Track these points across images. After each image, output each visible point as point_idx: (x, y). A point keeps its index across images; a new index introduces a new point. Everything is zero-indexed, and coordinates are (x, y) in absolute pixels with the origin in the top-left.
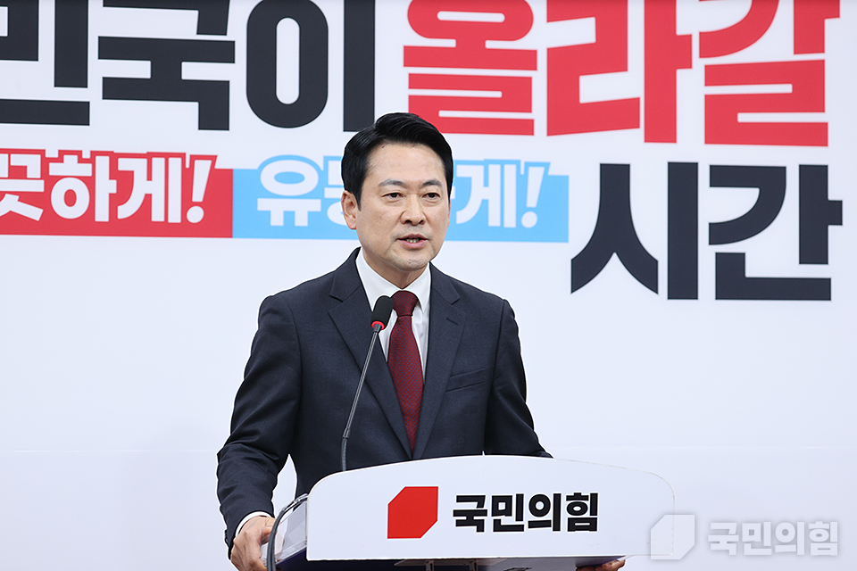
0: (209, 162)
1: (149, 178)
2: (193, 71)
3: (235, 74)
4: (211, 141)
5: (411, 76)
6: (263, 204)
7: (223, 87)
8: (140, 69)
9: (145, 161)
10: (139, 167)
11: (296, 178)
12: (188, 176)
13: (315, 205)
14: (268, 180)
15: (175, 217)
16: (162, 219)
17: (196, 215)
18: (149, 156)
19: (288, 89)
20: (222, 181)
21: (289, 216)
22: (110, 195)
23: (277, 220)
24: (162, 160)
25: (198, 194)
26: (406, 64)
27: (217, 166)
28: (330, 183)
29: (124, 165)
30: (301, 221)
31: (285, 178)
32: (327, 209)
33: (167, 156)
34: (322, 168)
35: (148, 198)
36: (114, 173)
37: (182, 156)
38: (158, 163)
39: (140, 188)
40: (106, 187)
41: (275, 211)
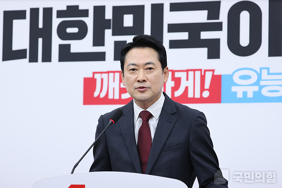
0: (211, 72)
1: (187, 80)
2: (205, 35)
3: (222, 35)
4: (213, 63)
6: (234, 89)
7: (217, 41)
8: (184, 36)
9: (185, 73)
10: (183, 75)
11: (247, 77)
12: (203, 78)
13: (256, 88)
14: (236, 79)
15: (198, 96)
16: (192, 96)
17: (206, 94)
18: (187, 71)
19: (244, 40)
20: (217, 80)
21: (245, 93)
23: (240, 95)
24: (192, 72)
25: (207, 85)
27: (215, 74)
28: (263, 78)
29: (177, 75)
30: (250, 95)
31: (243, 77)
32: (261, 90)
33: (194, 70)
34: (259, 72)
35: (187, 88)
36: (173, 78)
37: (201, 70)
38: (191, 74)
39: (184, 84)
40: (170, 84)
41: (239, 91)
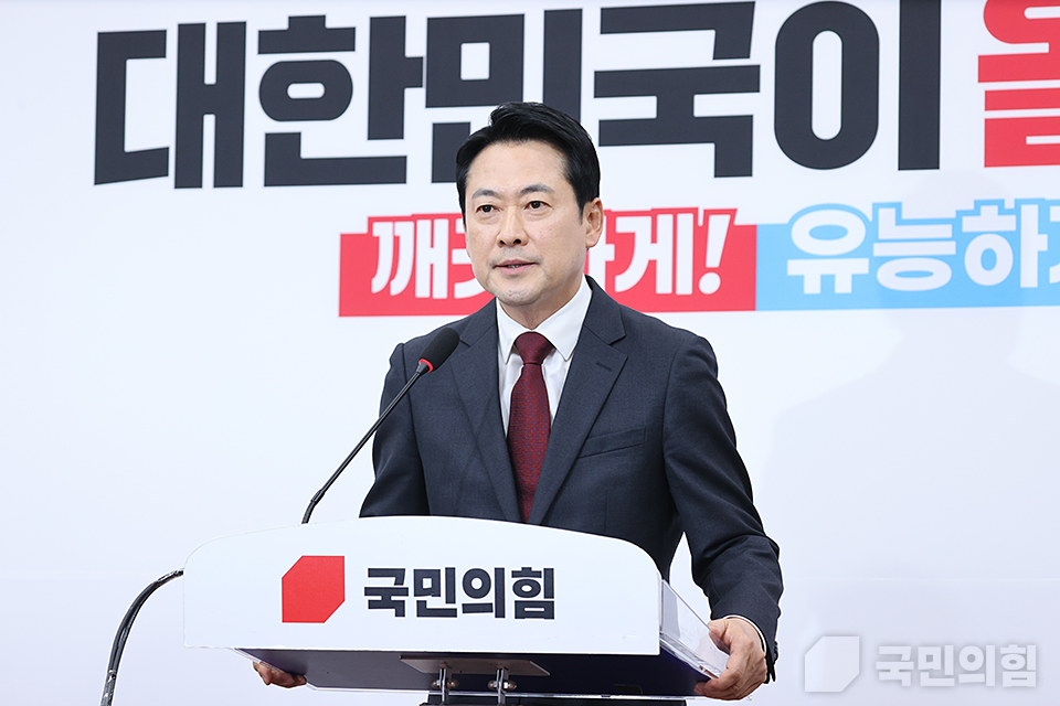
0: (727, 218)
1: (654, 240)
2: (707, 105)
3: (760, 106)
4: (731, 191)
5: (988, 93)
6: (794, 267)
7: (744, 124)
8: (644, 107)
9: (648, 219)
10: (640, 227)
11: (835, 232)
12: (700, 235)
13: (861, 266)
14: (801, 237)
15: (685, 288)
16: (669, 290)
17: (710, 284)
18: (654, 214)
19: (826, 120)
20: (743, 240)
21: (827, 281)
22: (607, 263)
23: (812, 287)
24: (669, 218)
25: (714, 257)
26: (981, 80)
27: (737, 222)
28: (881, 237)
29: (623, 225)
30: (843, 286)
31: (822, 233)
32: (877, 270)
33: (675, 212)
34: (870, 218)
35: (652, 265)
36: (613, 237)
37: (694, 211)
38: (665, 222)
39: (643, 253)
41: (810, 275)
